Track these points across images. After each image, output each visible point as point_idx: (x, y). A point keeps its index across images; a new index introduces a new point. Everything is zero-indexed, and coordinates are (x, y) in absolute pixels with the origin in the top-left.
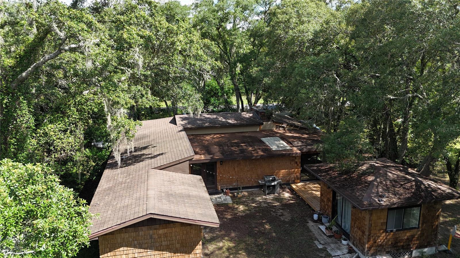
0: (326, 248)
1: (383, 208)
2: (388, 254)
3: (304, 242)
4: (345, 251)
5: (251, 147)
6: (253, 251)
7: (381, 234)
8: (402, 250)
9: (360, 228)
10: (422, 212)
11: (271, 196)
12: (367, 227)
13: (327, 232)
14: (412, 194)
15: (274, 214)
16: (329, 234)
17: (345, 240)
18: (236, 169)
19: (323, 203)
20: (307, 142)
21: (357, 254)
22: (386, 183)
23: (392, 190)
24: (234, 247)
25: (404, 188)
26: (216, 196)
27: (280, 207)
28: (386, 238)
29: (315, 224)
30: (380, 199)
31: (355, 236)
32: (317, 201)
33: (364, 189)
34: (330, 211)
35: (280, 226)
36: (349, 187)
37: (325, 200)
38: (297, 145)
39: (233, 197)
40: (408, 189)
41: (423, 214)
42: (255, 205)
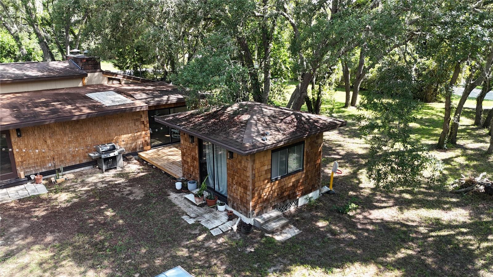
0: (199, 221)
1: (268, 148)
2: (274, 209)
3: (167, 221)
4: (224, 218)
5: (70, 105)
6: (87, 255)
7: (266, 185)
8: (288, 201)
9: (240, 184)
10: (305, 151)
11: (112, 172)
12: (250, 180)
13: (197, 200)
14: (295, 128)
15: (119, 195)
16: (201, 203)
17: (221, 205)
18: (49, 142)
19: (186, 166)
20: (154, 93)
21: (239, 219)
22: (264, 119)
23: (274, 126)
24: (52, 257)
25: (285, 123)
26: (17, 188)
27: (126, 184)
28: (271, 190)
29: (179, 194)
30: (264, 138)
31: (235, 197)
32: (177, 167)
33: (242, 129)
34: (196, 174)
35: (129, 208)
36: (221, 131)
37: (189, 160)
38: (140, 98)
39: (49, 185)
40: (289, 123)
41: (307, 152)
42: (88, 189)
